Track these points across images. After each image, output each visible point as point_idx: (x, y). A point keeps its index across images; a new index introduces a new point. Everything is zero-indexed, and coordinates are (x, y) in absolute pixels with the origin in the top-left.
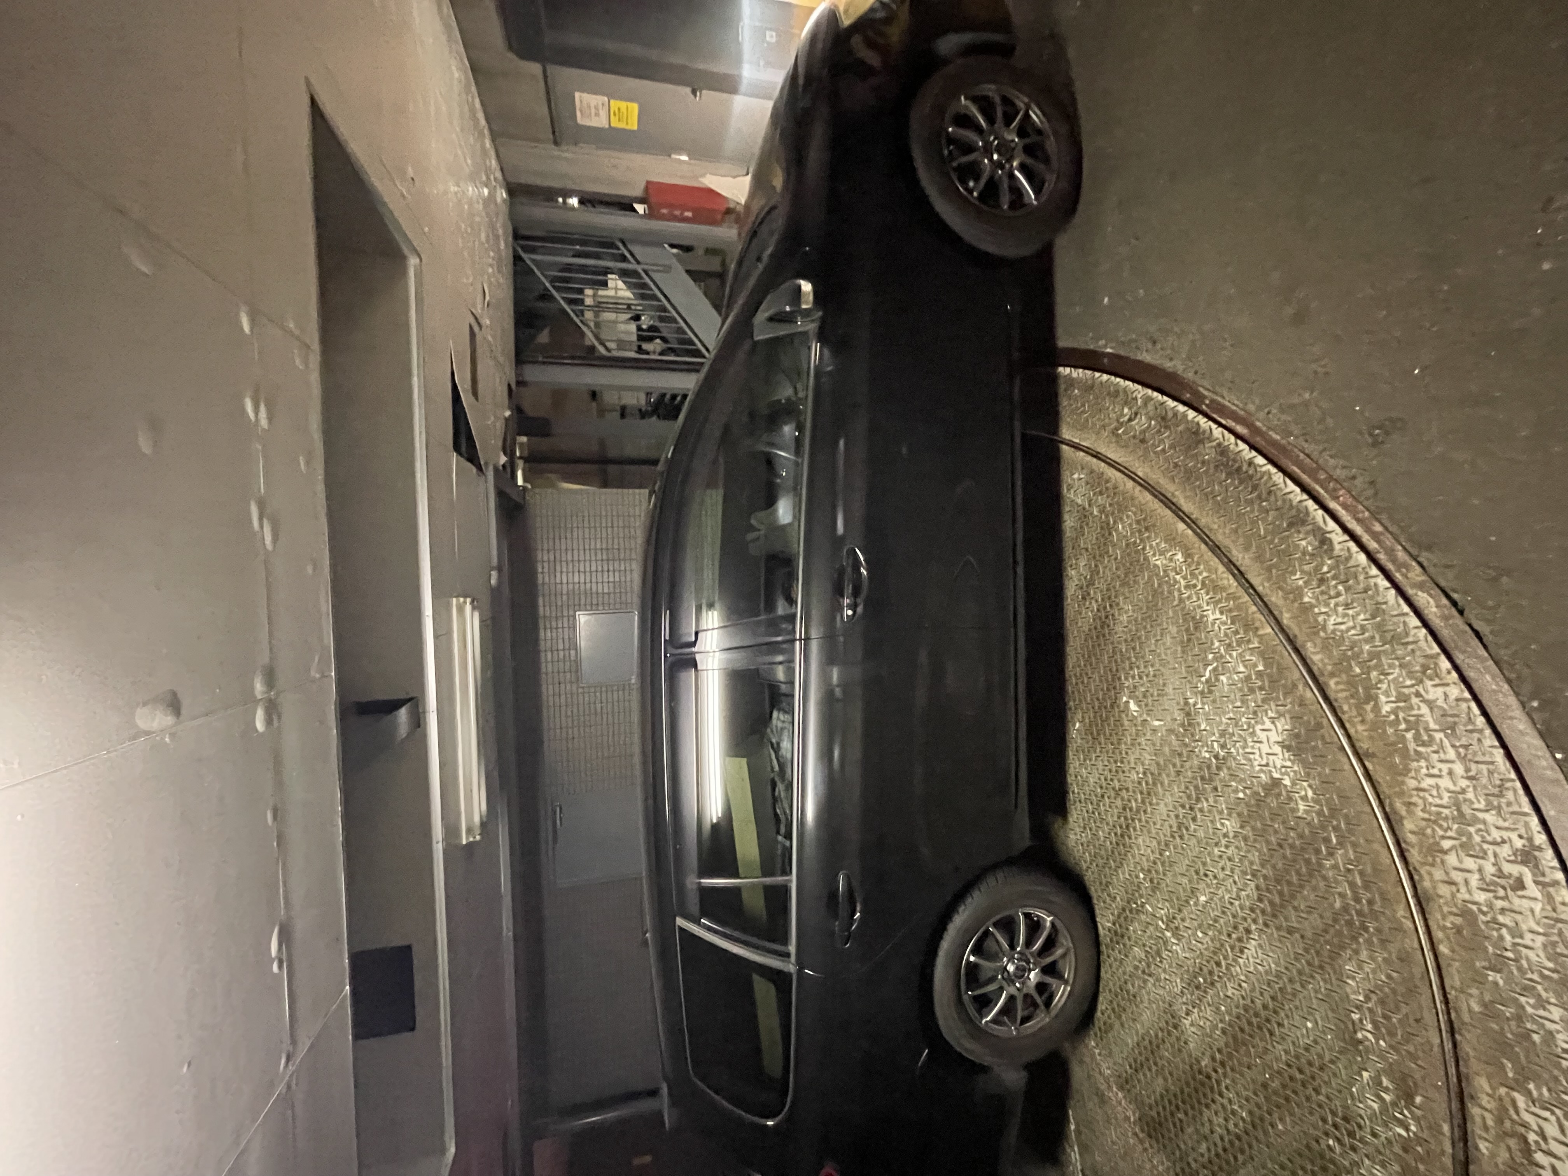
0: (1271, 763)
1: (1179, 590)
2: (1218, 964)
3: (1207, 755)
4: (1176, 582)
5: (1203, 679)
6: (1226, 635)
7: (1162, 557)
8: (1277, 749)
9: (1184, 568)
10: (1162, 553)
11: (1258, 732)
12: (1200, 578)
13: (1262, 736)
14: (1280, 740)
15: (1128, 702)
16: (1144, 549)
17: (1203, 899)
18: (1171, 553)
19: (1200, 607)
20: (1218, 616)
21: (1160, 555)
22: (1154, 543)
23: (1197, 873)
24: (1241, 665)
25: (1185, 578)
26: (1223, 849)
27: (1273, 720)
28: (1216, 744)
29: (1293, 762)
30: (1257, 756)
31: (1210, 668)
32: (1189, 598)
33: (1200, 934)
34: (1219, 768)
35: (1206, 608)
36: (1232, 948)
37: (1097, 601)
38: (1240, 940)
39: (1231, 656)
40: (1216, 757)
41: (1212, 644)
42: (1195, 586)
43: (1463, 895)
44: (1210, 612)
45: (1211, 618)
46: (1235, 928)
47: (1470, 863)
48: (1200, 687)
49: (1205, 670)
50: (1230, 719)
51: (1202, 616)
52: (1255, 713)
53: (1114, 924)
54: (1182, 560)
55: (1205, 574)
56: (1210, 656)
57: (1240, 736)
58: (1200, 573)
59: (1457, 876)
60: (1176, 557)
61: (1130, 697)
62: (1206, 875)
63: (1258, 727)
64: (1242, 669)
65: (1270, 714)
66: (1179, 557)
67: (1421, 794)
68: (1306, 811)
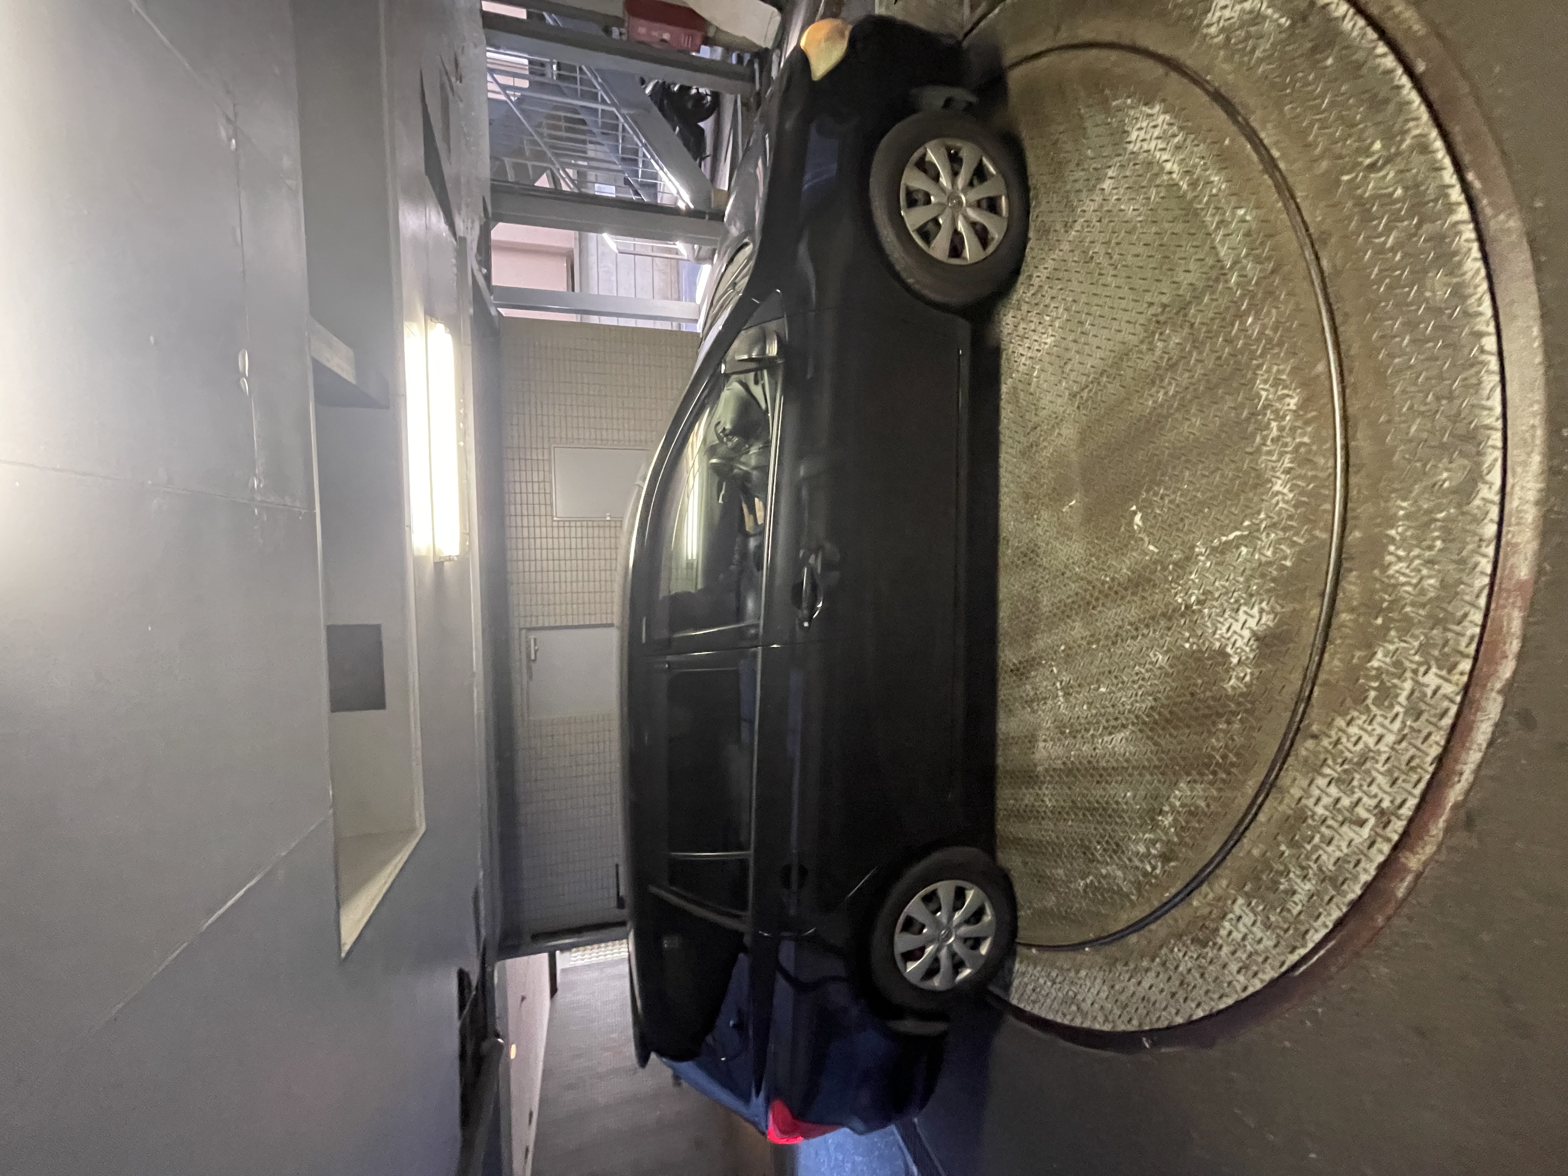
0: (1233, 640)
1: (1264, 438)
2: (1087, 730)
3: (1180, 600)
4: (1267, 426)
5: (1224, 539)
6: (1279, 513)
7: (1272, 390)
8: (1247, 633)
9: (1288, 418)
10: (1277, 383)
11: (1241, 612)
12: (1298, 440)
13: (1242, 617)
14: (1255, 628)
15: (1135, 513)
16: (1259, 367)
17: (1103, 690)
18: (1286, 392)
19: (1273, 469)
20: (1286, 491)
21: (1272, 386)
22: (1275, 368)
23: (1110, 672)
24: (1271, 549)
25: (1281, 429)
26: (1143, 671)
27: (1262, 611)
28: (1193, 598)
29: (1252, 650)
30: (1224, 629)
31: (1238, 533)
32: (1270, 453)
33: (1085, 707)
34: (1183, 615)
35: (1278, 474)
36: (1105, 728)
37: (1166, 394)
38: (1114, 727)
39: (1268, 535)
40: (1187, 607)
41: (1259, 513)
42: (1286, 445)
43: (1310, 802)
44: (1280, 482)
45: (1277, 488)
46: (1116, 719)
47: (1333, 790)
48: (1216, 542)
49: (1232, 532)
50: (1224, 587)
51: (1270, 481)
52: (1251, 596)
53: (1020, 663)
54: (1293, 407)
55: (1306, 440)
56: (1247, 523)
57: (1222, 604)
58: (1303, 435)
59: (1316, 792)
60: (1288, 400)
61: (1140, 509)
62: (1116, 677)
63: (1244, 608)
64: (1269, 553)
65: (1264, 605)
66: (1293, 403)
67: (1340, 734)
68: (1233, 688)
